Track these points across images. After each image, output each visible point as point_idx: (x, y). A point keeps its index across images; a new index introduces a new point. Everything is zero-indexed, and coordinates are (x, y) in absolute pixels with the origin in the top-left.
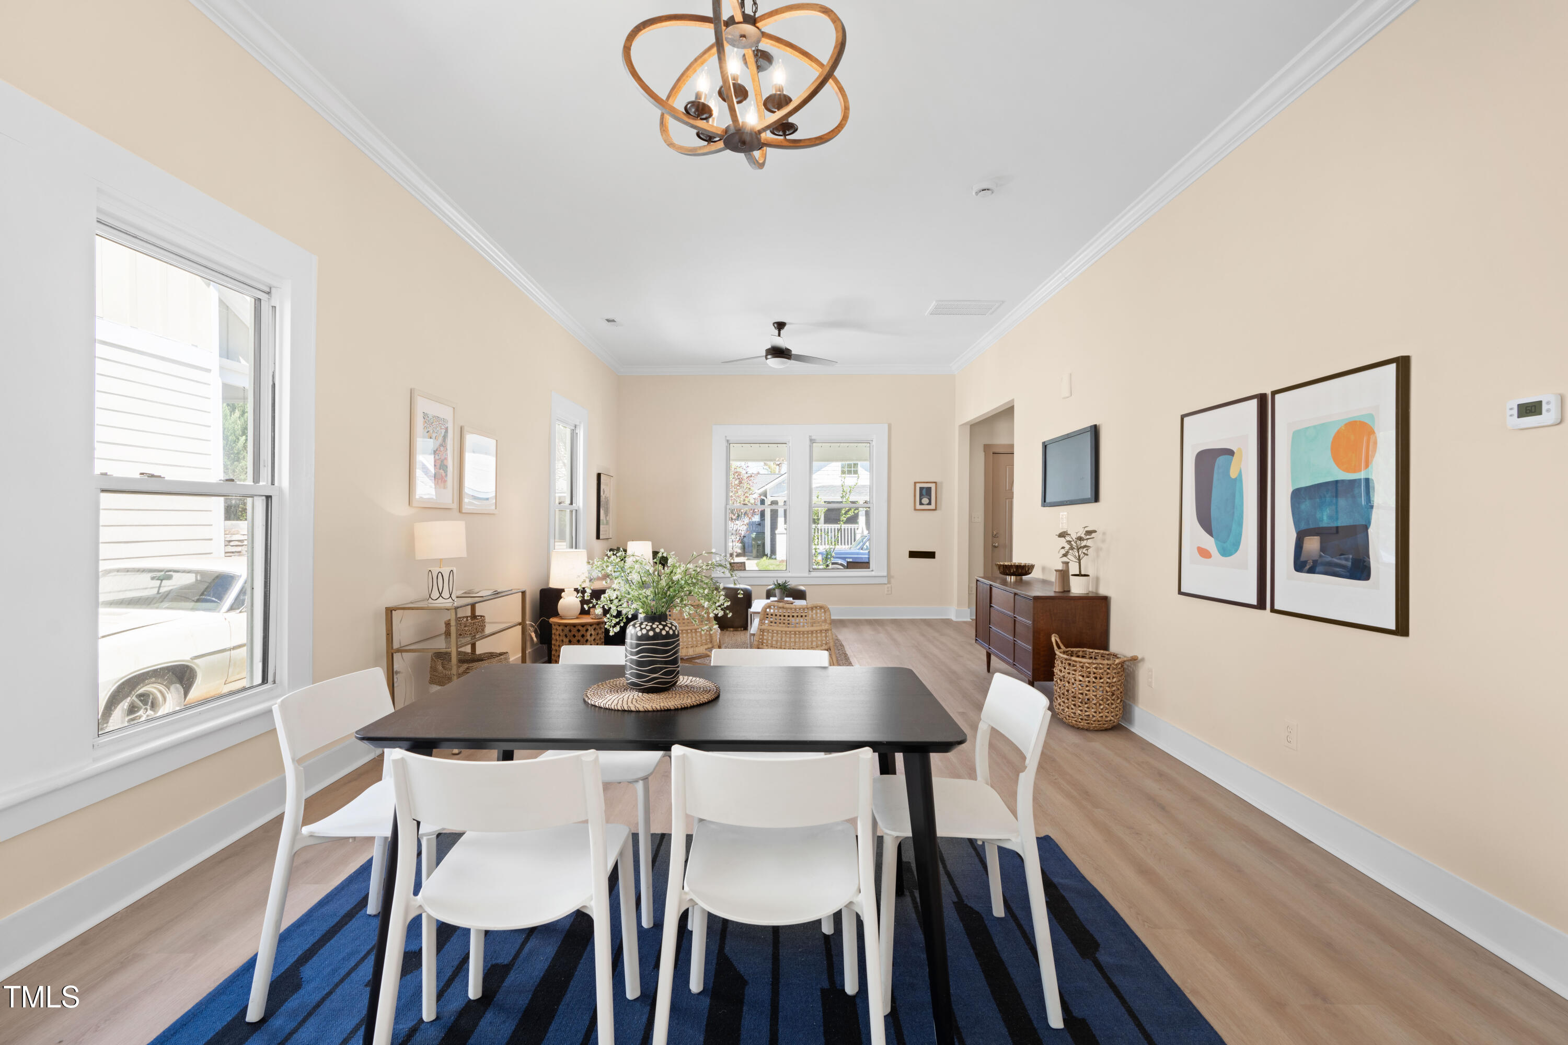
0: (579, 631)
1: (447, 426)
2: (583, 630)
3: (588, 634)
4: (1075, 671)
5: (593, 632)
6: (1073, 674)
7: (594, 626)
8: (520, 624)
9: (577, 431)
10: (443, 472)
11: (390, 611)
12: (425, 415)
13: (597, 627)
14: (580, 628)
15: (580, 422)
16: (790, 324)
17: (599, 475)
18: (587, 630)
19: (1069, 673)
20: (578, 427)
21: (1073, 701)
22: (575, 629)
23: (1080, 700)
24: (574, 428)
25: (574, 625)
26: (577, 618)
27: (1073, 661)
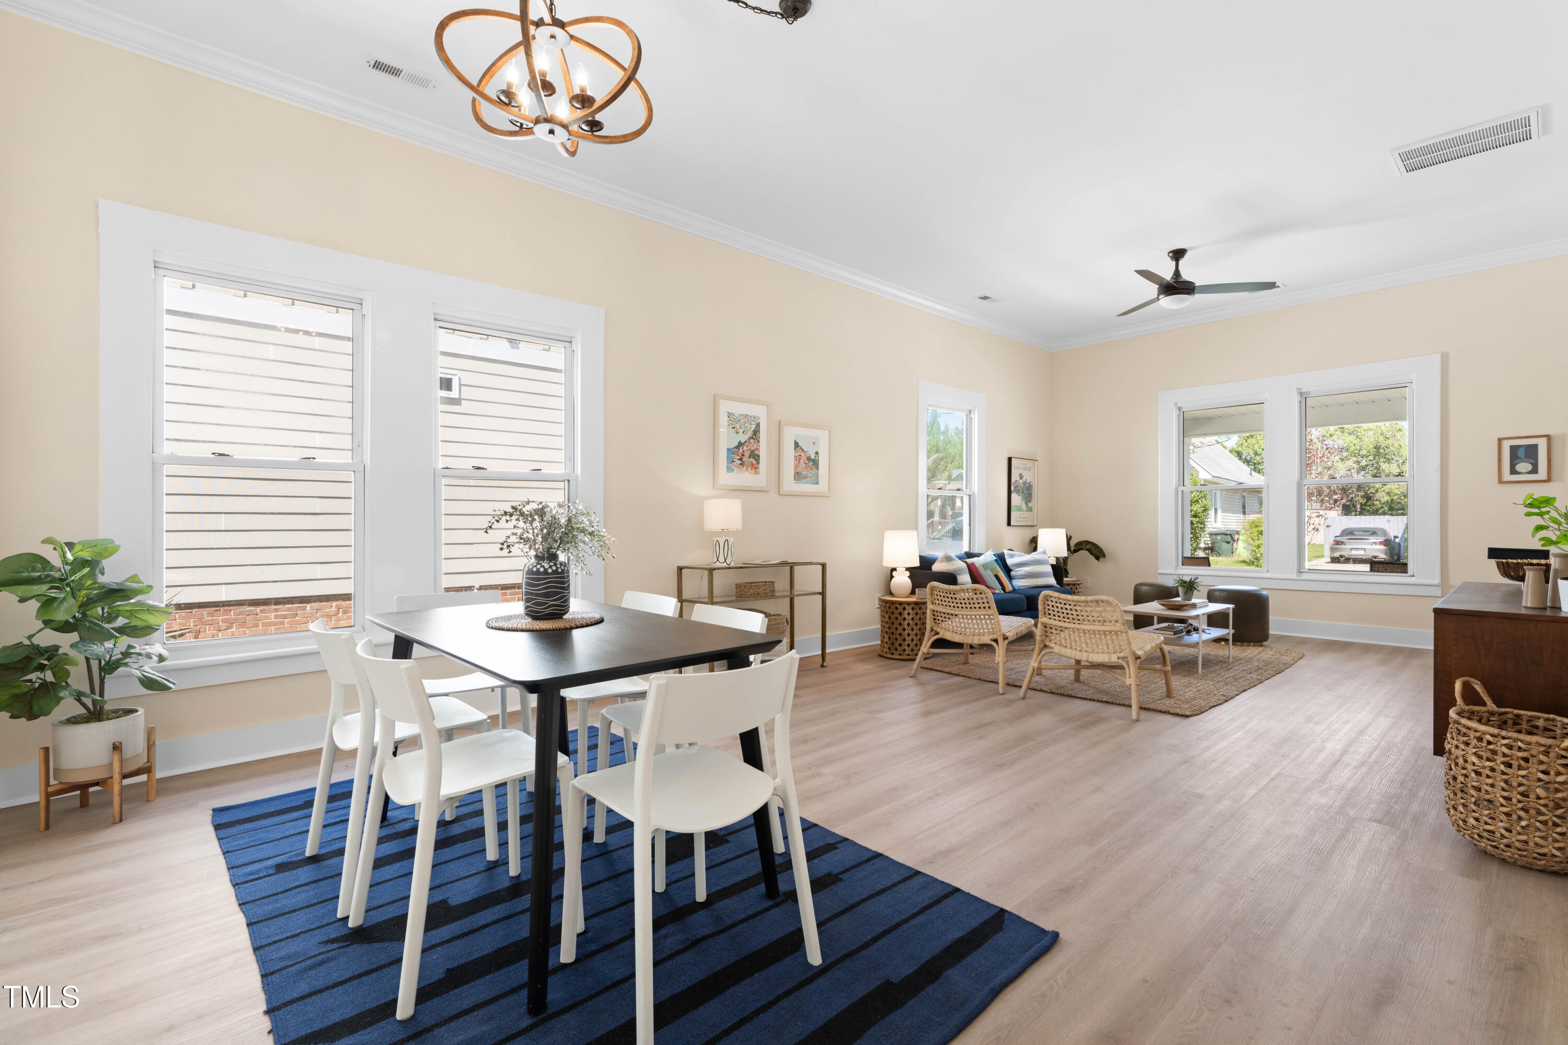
0: (897, 608)
1: (758, 421)
2: (900, 608)
3: (906, 612)
4: (1467, 744)
5: (911, 611)
6: (1463, 750)
7: (912, 606)
8: (820, 593)
9: (972, 416)
10: (754, 460)
11: (680, 569)
12: (730, 415)
13: (915, 607)
14: (898, 606)
15: (975, 407)
16: (1192, 248)
17: (1010, 460)
18: (904, 609)
19: (1457, 747)
20: (972, 412)
21: (1462, 798)
22: (902, 607)
23: (1473, 800)
24: (968, 413)
25: (901, 603)
26: (908, 597)
27: (1464, 726)
